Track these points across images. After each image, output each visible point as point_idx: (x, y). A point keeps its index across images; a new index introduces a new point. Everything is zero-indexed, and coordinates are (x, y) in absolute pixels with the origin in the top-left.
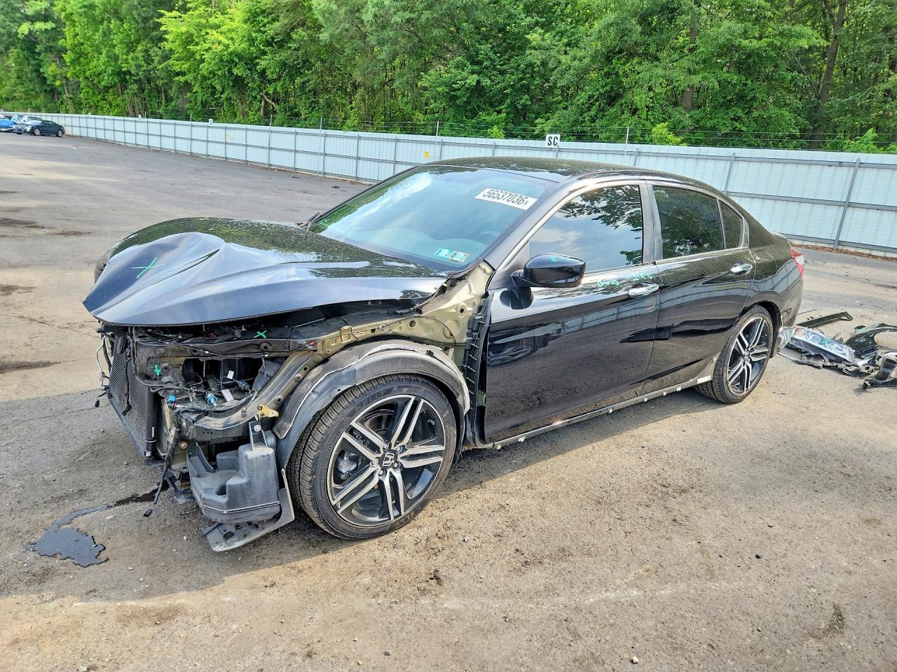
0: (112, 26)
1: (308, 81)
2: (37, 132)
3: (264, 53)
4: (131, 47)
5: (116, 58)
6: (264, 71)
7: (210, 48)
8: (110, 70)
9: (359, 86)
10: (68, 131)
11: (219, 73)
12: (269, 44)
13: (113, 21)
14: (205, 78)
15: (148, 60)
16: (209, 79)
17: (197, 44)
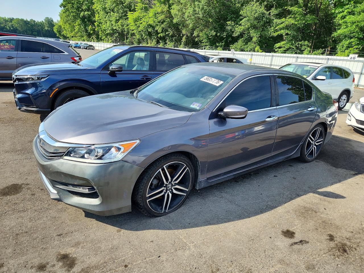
0: (111, 15)
1: (170, 33)
2: (88, 48)
3: (158, 25)
4: (117, 21)
5: (112, 25)
6: (157, 30)
7: (142, 23)
8: (110, 28)
9: (184, 35)
10: (96, 48)
11: (144, 30)
12: (159, 22)
13: (111, 13)
14: (139, 32)
15: (123, 26)
16: (141, 32)
17: (138, 21)
